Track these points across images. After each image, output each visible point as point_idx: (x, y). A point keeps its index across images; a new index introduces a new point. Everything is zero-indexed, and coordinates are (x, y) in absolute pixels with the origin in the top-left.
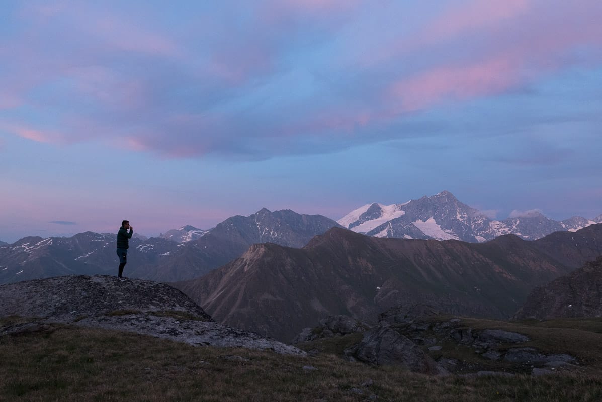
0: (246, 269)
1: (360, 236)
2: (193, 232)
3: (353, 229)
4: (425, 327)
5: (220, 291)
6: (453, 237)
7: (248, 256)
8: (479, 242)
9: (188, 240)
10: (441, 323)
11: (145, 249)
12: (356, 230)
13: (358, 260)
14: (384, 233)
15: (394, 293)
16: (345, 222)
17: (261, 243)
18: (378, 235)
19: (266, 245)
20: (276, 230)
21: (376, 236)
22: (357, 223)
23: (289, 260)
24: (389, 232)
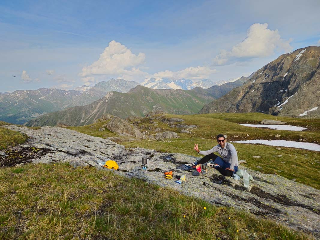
0: (107, 101)
1: (147, 89)
2: (86, 87)
3: (145, 86)
4: (154, 118)
5: (98, 109)
6: (180, 88)
7: (107, 96)
8: (189, 90)
9: (84, 91)
10: (159, 116)
11: (67, 94)
12: (146, 86)
13: (147, 97)
14: (156, 87)
15: (160, 108)
16: (142, 84)
17: (112, 91)
18: (154, 88)
19: (114, 92)
20: (117, 86)
21: (153, 88)
22: (147, 84)
23: (122, 97)
24: (158, 87)
